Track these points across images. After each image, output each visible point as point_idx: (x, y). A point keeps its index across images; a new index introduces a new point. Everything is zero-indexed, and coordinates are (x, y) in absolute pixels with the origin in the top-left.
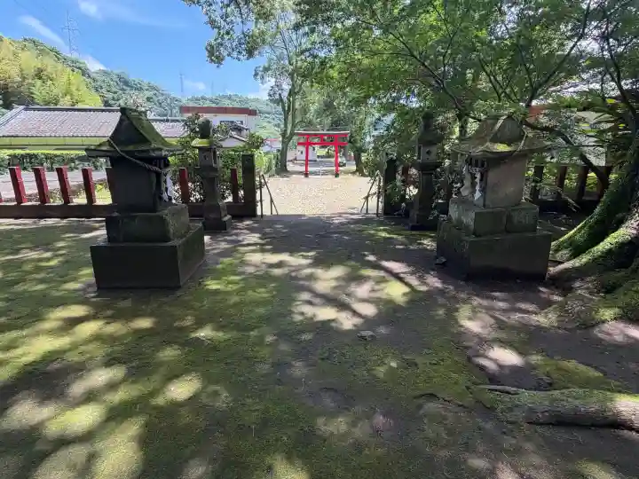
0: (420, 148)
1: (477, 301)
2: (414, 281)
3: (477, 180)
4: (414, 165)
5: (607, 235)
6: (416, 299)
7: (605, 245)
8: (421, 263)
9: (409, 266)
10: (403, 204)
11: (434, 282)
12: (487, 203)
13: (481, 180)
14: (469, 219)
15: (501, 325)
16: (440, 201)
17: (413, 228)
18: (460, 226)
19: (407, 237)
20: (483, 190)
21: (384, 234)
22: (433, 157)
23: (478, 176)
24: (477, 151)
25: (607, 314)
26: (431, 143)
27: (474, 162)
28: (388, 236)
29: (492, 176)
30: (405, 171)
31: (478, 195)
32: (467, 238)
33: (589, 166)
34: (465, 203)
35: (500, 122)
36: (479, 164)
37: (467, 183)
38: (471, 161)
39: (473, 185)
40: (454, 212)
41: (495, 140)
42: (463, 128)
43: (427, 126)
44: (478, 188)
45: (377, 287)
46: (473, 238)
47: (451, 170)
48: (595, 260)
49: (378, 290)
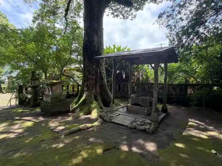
0: (31, 82)
1: (53, 120)
2: (35, 120)
3: (50, 89)
4: (30, 87)
5: (81, 99)
6: (36, 124)
7: (80, 101)
8: (36, 115)
9: (32, 117)
10: (27, 100)
11: (41, 119)
12: (53, 95)
13: (51, 89)
14: (49, 100)
15: (60, 123)
16: (40, 98)
17: (32, 107)
18: (47, 102)
19: (30, 110)
20: (52, 92)
21: (21, 111)
22: (36, 84)
23: (50, 88)
24: (49, 82)
25: (81, 114)
26: (35, 80)
27: (48, 85)
28: (23, 111)
29: (54, 88)
30: (26, 89)
31: (50, 93)
32: (49, 105)
33: (79, 85)
34: (48, 96)
35: (54, 75)
36: (50, 85)
37: (47, 90)
38: (47, 85)
39: (49, 91)
40: (45, 99)
41: (53, 79)
42: (46, 75)
43: (33, 75)
44: (50, 91)
45: (21, 125)
46: (51, 104)
47: (43, 87)
48: (79, 105)
49: (22, 125)
